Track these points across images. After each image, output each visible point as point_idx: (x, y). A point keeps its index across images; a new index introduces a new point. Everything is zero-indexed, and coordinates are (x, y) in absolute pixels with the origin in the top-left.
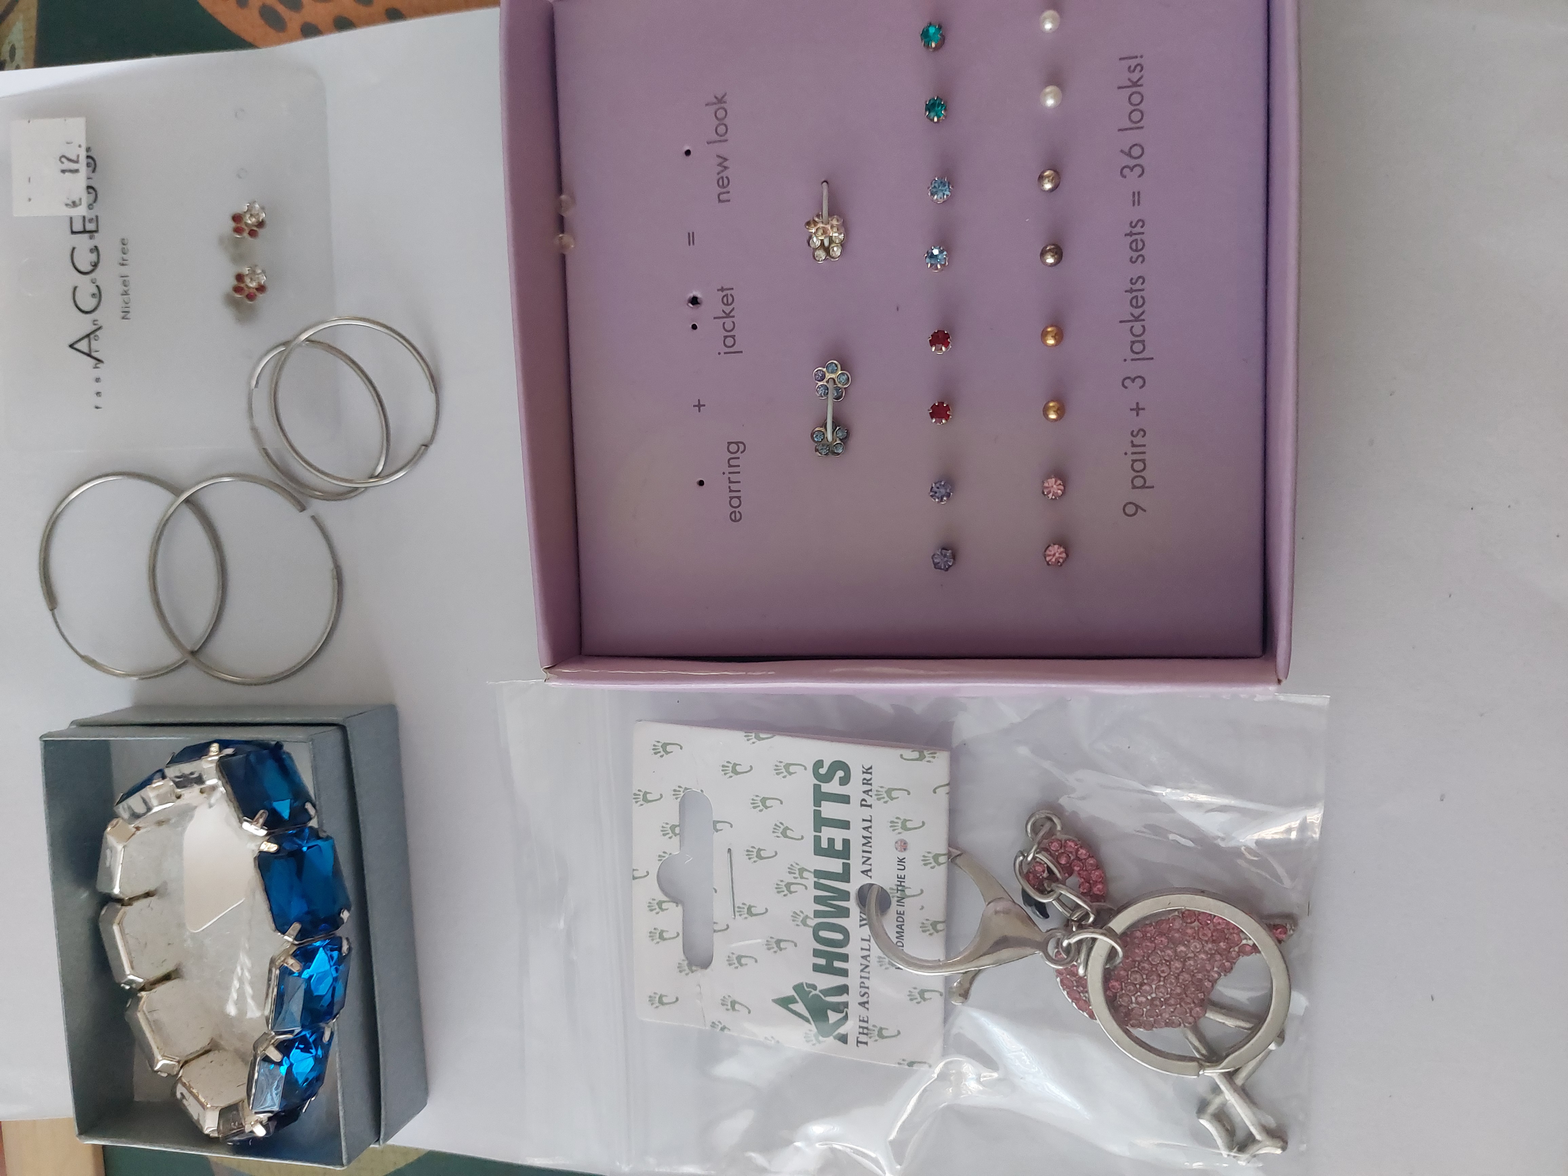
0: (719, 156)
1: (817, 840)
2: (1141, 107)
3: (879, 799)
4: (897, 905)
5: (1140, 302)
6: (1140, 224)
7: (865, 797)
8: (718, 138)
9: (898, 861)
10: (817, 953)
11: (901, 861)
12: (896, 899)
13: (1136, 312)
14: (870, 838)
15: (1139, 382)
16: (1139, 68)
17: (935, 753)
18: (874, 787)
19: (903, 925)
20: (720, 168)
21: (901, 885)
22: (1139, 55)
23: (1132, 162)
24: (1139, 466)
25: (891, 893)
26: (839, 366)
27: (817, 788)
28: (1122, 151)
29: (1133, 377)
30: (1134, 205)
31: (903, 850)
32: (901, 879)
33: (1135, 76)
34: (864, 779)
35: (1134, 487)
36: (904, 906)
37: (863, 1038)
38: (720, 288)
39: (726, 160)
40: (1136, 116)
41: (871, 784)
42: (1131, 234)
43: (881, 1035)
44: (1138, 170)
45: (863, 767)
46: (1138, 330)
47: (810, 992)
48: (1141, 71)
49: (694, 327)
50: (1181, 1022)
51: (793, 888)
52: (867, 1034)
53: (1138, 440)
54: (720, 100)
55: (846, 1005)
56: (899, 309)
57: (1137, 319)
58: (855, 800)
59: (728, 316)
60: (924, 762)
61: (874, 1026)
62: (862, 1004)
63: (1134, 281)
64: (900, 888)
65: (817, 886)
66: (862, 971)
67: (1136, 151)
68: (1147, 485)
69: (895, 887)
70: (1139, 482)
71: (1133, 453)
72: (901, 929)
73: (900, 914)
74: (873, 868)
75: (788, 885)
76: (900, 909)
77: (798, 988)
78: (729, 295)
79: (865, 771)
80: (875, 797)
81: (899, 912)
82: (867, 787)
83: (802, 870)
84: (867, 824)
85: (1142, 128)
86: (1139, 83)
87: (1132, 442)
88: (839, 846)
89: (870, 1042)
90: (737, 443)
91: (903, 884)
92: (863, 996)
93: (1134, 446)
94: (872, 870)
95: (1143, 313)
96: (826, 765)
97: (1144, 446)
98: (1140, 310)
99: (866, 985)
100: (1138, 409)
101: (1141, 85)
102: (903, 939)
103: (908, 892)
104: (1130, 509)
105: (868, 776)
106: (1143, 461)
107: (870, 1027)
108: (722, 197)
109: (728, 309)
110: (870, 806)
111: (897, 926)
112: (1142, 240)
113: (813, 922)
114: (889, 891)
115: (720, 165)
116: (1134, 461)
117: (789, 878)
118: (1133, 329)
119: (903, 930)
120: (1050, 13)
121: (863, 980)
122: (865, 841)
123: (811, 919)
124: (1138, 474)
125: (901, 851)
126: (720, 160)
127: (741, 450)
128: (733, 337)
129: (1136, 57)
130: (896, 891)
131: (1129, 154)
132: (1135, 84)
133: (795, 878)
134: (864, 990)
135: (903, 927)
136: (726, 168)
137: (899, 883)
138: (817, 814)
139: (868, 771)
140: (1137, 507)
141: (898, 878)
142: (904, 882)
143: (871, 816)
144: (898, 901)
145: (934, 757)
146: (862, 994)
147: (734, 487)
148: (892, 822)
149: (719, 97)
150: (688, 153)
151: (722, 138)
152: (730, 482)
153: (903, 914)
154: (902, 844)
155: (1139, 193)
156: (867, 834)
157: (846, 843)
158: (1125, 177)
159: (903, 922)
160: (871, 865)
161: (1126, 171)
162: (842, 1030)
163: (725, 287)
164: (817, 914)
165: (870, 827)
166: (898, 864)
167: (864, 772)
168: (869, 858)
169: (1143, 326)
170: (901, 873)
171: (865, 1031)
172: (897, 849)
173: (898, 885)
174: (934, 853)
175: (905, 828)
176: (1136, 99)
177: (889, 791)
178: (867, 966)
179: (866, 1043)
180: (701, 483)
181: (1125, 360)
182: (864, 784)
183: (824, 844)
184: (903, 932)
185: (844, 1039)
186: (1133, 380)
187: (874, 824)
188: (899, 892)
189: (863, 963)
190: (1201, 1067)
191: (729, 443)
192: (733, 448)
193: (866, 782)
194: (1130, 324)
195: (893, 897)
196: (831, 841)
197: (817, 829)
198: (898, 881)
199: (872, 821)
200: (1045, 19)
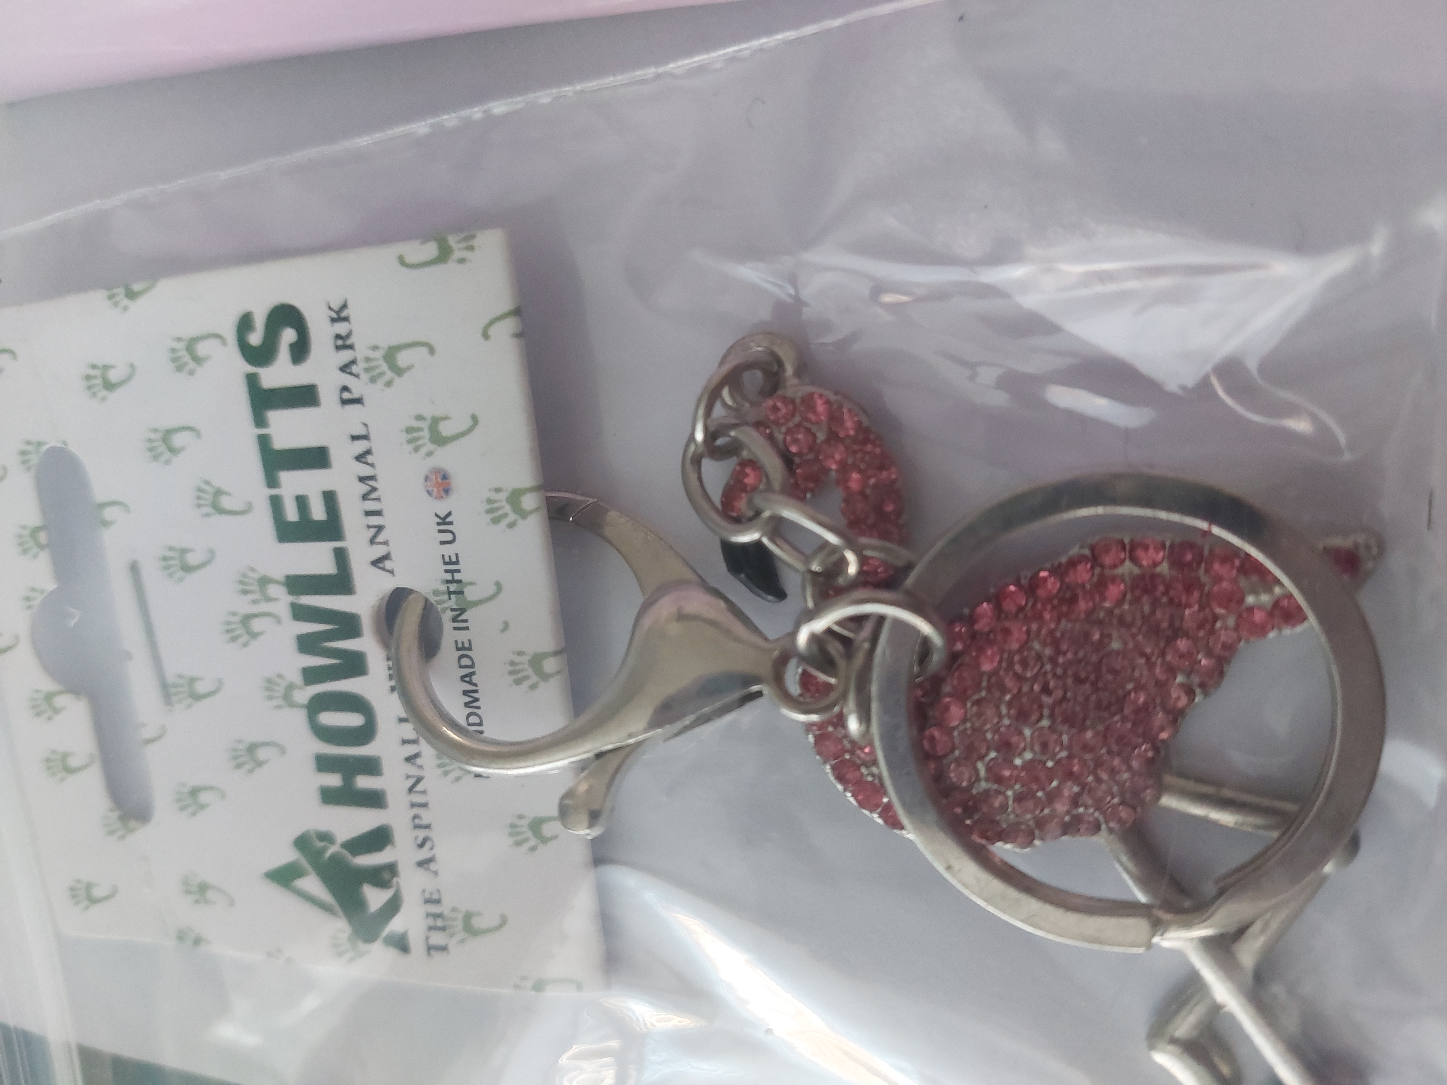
1: (276, 503)
3: (373, 380)
4: (455, 628)
7: (346, 380)
9: (438, 524)
10: (324, 764)
11: (444, 521)
12: (449, 614)
14: (372, 478)
17: (473, 237)
18: (361, 352)
19: (473, 673)
21: (453, 581)
25: (439, 602)
27: (252, 380)
31: (442, 493)
32: (451, 564)
34: (338, 337)
36: (467, 628)
37: (437, 939)
41: (351, 347)
43: (471, 930)
45: (330, 308)
47: (324, 850)
50: (1101, 819)
51: (257, 625)
52: (443, 929)
55: (392, 869)
58: (328, 394)
60: (451, 266)
61: (454, 910)
62: (422, 864)
64: (453, 587)
65: (300, 613)
66: (411, 790)
69: (443, 588)
72: (470, 683)
73: (463, 648)
74: (394, 550)
75: (246, 619)
76: (462, 637)
77: (302, 843)
79: (334, 315)
80: (364, 377)
81: (460, 646)
82: (346, 356)
83: (264, 582)
84: (361, 446)
88: (318, 512)
89: (452, 944)
91: (457, 576)
92: (421, 846)
94: (393, 555)
96: (260, 321)
99: (425, 821)
102: (478, 708)
103: (471, 594)
105: (341, 328)
107: (446, 913)
110: (358, 401)
111: (463, 678)
113: (305, 694)
114: (433, 599)
117: (244, 606)
119: (475, 685)
121: (416, 811)
122: (364, 488)
123: (301, 688)
125: (440, 498)
130: (446, 597)
133: (255, 602)
134: (422, 834)
135: (474, 679)
137: (449, 576)
138: (264, 442)
139: (339, 316)
141: (445, 563)
142: (458, 571)
143: (366, 425)
144: (455, 620)
145: (471, 248)
146: (419, 841)
148: (409, 430)
153: (470, 649)
154: (440, 480)
156: (365, 470)
157: (330, 498)
159: (472, 666)
160: (386, 543)
162: (396, 925)
164: (311, 676)
165: (368, 452)
166: (440, 531)
167: (333, 320)
168: (380, 528)
170: (449, 551)
171: (439, 923)
172: (429, 493)
173: (448, 582)
174: (510, 490)
175: (439, 440)
177: (391, 355)
178: (419, 780)
179: (444, 949)
182: (338, 348)
183: (292, 514)
184: (476, 691)
185: (401, 944)
187: (375, 444)
188: (453, 596)
189: (411, 773)
190: (1158, 926)
193: (343, 343)
195: (444, 610)
196: (302, 502)
197: (272, 482)
198: (447, 571)
199: (372, 436)
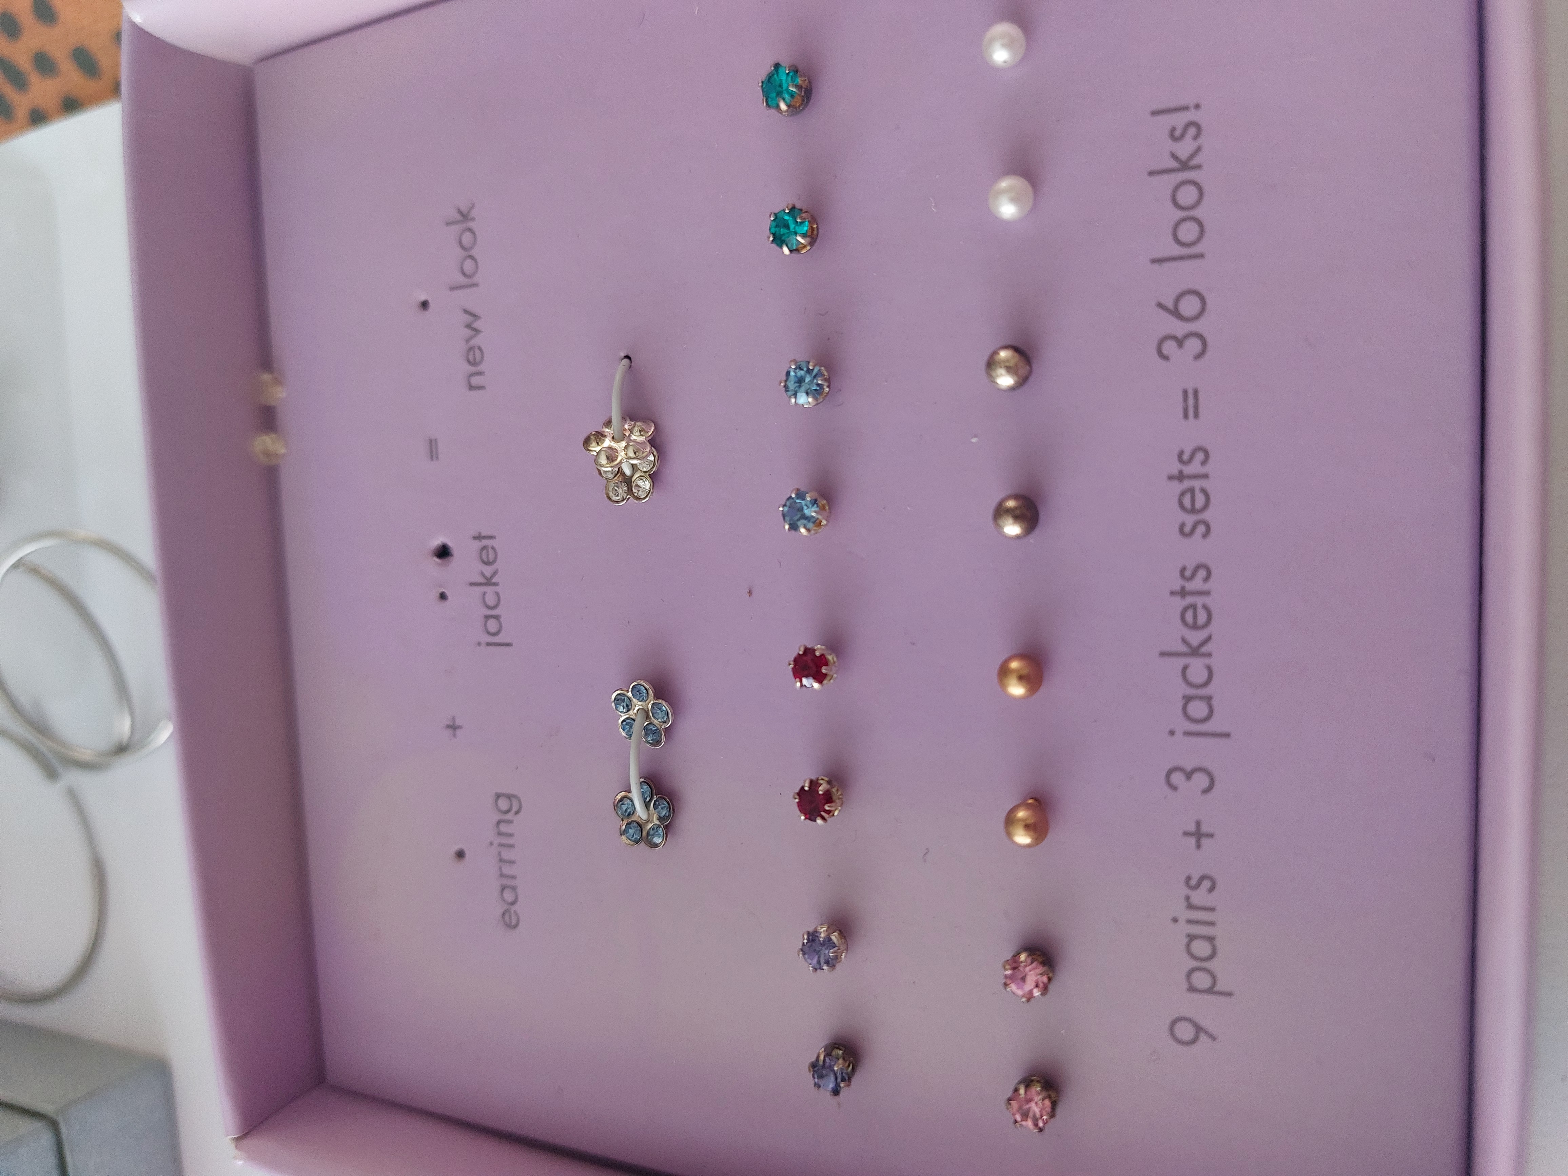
0: (466, 312)
2: (1196, 213)
5: (1202, 618)
6: (1200, 456)
8: (462, 280)
13: (1195, 638)
15: (1201, 780)
16: (1192, 131)
20: (469, 332)
22: (1192, 105)
23: (1180, 328)
24: (1201, 948)
26: (651, 692)
28: (1160, 306)
29: (1189, 768)
30: (1186, 416)
33: (1184, 149)
35: (1192, 989)
38: (476, 534)
39: (475, 316)
40: (1188, 232)
42: (1181, 477)
44: (1193, 345)
46: (1197, 673)
48: (1196, 137)
49: (443, 596)
53: (1200, 897)
54: (465, 216)
56: (754, 593)
57: (1195, 652)
59: (489, 582)
63: (1188, 573)
67: (1189, 306)
68: (1217, 988)
70: (1201, 980)
71: (1190, 922)
78: (490, 548)
85: (1201, 256)
86: (1194, 162)
87: (1187, 898)
90: (509, 797)
93: (1190, 906)
95: (1209, 639)
97: (1212, 909)
98: (1202, 635)
100: (1198, 835)
101: (1198, 167)
104: (1185, 1031)
106: (1211, 939)
108: (475, 381)
109: (488, 571)
112: (1204, 491)
115: (469, 326)
116: (1192, 938)
118: (1189, 672)
120: (1004, 29)
124: (1202, 964)
126: (469, 318)
127: (515, 809)
128: (497, 617)
129: (1185, 108)
131: (1176, 313)
132: (1185, 166)
136: (477, 331)
140: (1199, 1029)
147: (507, 870)
149: (464, 209)
150: (425, 305)
151: (468, 281)
152: (501, 860)
155: (1196, 392)
158: (1165, 358)
161: (1170, 347)
163: (483, 534)
169: (1209, 669)
176: (1187, 195)
180: (460, 854)
181: (1172, 733)
186: (1189, 775)
191: (498, 796)
192: (503, 804)
194: (1183, 661)
200: (991, 41)
